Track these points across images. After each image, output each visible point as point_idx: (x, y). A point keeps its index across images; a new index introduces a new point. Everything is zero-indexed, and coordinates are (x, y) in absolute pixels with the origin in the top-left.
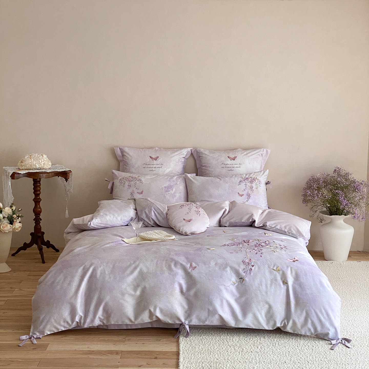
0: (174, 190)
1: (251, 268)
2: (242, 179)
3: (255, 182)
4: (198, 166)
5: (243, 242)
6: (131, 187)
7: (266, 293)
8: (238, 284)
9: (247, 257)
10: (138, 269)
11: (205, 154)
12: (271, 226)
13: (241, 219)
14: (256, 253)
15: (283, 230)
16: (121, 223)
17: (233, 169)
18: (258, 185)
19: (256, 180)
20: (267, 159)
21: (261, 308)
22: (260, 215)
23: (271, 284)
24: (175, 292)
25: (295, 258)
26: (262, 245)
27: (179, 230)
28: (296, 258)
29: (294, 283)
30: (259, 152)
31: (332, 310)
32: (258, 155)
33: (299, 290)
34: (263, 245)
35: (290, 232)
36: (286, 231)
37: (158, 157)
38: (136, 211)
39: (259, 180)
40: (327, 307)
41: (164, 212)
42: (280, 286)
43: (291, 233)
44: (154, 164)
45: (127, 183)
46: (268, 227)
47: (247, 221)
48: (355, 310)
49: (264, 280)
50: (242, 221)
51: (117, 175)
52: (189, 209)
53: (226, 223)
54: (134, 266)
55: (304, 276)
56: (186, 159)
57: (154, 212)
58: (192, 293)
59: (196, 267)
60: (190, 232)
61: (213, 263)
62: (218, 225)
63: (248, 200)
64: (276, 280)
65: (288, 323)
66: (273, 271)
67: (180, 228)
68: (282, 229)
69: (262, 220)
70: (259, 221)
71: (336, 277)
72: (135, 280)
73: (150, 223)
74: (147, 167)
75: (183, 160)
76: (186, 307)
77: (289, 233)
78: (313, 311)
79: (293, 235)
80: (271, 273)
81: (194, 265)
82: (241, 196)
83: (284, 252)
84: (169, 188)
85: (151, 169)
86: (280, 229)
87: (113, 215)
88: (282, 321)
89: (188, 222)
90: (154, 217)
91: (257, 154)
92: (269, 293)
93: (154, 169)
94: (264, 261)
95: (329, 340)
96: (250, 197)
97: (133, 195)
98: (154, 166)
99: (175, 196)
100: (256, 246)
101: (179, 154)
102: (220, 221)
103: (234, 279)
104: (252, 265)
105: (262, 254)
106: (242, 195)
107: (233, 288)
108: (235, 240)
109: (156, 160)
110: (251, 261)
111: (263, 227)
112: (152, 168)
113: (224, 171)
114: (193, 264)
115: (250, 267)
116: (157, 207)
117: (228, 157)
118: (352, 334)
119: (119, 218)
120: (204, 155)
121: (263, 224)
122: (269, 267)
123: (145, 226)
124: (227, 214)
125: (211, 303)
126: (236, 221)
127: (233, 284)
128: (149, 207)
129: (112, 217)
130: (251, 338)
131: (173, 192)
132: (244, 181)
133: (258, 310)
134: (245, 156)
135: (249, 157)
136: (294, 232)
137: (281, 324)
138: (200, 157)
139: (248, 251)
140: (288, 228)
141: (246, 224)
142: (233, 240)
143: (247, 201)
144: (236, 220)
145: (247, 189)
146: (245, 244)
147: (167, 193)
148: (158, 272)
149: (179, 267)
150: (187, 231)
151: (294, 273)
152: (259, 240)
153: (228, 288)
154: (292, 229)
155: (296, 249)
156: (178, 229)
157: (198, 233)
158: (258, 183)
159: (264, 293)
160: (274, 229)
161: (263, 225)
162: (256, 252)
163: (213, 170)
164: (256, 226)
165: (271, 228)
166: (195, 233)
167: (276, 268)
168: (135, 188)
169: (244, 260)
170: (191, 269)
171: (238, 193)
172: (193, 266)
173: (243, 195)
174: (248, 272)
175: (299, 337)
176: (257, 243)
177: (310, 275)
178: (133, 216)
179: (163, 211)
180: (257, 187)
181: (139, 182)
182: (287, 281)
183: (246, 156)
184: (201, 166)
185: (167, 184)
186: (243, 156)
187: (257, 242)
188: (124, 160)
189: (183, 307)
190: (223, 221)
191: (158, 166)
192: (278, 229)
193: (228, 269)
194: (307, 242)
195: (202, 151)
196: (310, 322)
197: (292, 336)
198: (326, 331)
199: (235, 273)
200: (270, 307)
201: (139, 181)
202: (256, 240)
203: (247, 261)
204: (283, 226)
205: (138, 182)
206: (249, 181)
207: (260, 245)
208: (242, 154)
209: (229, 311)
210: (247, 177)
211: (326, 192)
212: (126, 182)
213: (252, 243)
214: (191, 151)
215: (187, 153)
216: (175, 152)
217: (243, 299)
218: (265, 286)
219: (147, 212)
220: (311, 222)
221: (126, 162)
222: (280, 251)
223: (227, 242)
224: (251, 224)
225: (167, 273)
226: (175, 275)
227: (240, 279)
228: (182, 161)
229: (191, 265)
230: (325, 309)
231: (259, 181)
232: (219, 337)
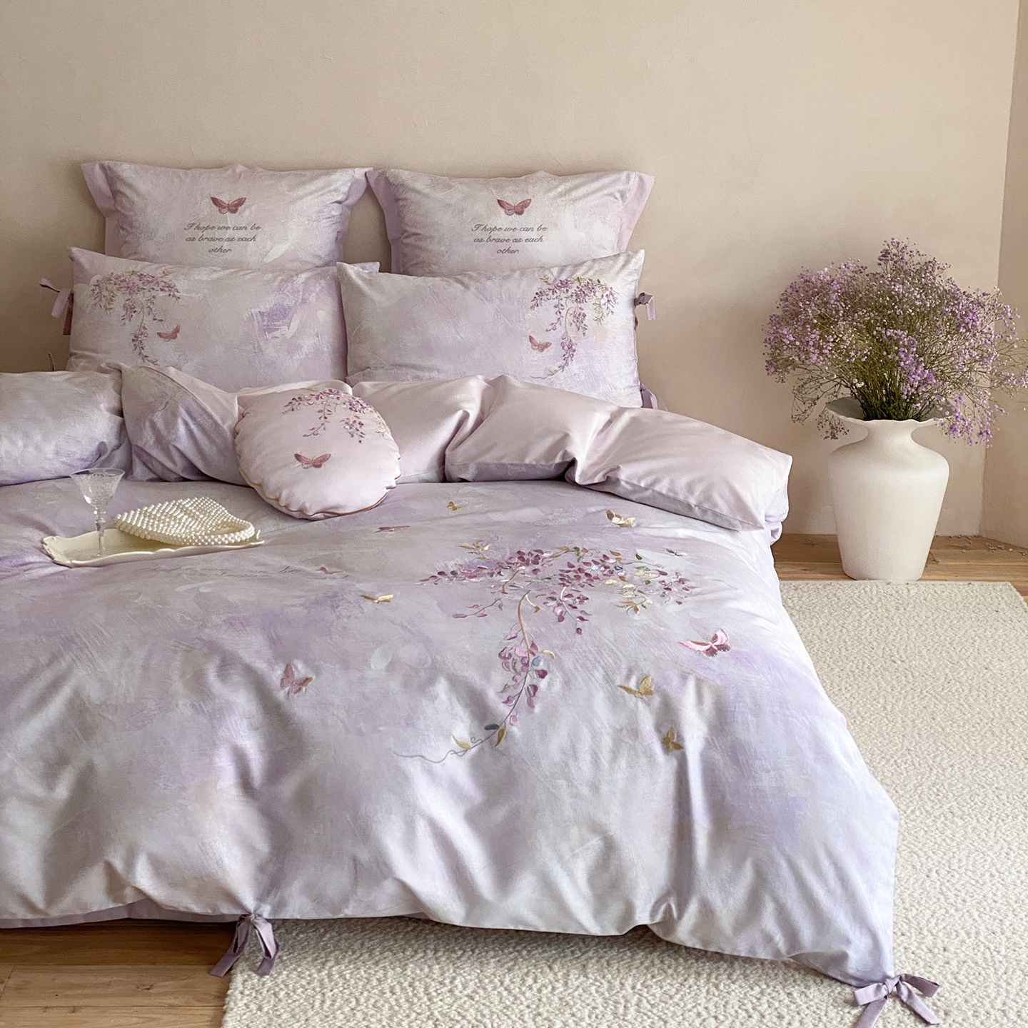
0: (295, 324)
1: (535, 682)
2: (545, 287)
3: (595, 298)
4: (392, 234)
5: (517, 560)
6: (134, 315)
7: (595, 787)
8: (482, 749)
9: (520, 635)
10: (66, 692)
11: (414, 190)
12: (635, 482)
13: (524, 452)
14: (561, 618)
15: (681, 497)
16: (58, 465)
17: (514, 246)
18: (605, 307)
19: (597, 288)
20: (641, 209)
21: (572, 850)
22: (598, 434)
23: (614, 752)
24: (218, 788)
25: (716, 637)
26: (588, 571)
27: (277, 500)
28: (720, 634)
29: (709, 745)
30: (614, 182)
31: (864, 861)
32: (611, 194)
33: (728, 774)
34: (593, 574)
35: (706, 506)
36: (693, 501)
37: (241, 202)
38: (119, 419)
39: (607, 289)
40: (841, 849)
41: (225, 427)
42: (651, 757)
43: (710, 513)
44: (228, 228)
45: (120, 299)
46: (623, 487)
47: (543, 463)
48: (950, 816)
49: (585, 734)
50: (527, 461)
51: (87, 266)
52: (321, 414)
53: (466, 466)
54: (48, 676)
55: (750, 717)
56: (349, 210)
57: (186, 424)
58: (288, 787)
59: (307, 680)
60: (319, 508)
61: (377, 663)
62: (433, 475)
63: (567, 364)
64: (635, 733)
65: (681, 913)
66: (623, 696)
67: (279, 489)
68: (676, 493)
69: (603, 458)
70: (590, 462)
71: (880, 652)
72: (50, 734)
73: (170, 465)
74: (201, 239)
75: (334, 213)
76: (263, 847)
77: (705, 511)
78: (784, 864)
79: (718, 521)
80: (615, 702)
81: (301, 669)
82: (542, 350)
83: (672, 608)
84: (279, 315)
85: (217, 245)
86: (671, 494)
87: (26, 436)
88: (656, 902)
89: (314, 468)
90: (183, 442)
91: (605, 192)
92: (604, 789)
93: (226, 245)
94: (591, 652)
95: (845, 981)
96: (574, 351)
97: (141, 342)
98: (228, 234)
99: (299, 347)
100: (564, 580)
101: (323, 188)
102: (442, 459)
103: (463, 728)
104: (537, 671)
105: (582, 619)
106: (543, 347)
107: (459, 770)
108: (486, 548)
109: (234, 211)
110: (537, 655)
111: (606, 487)
112: (221, 239)
113: (483, 253)
114: (296, 668)
115: (531, 678)
116: (200, 406)
117: (500, 204)
118: (940, 945)
119: (49, 449)
120: (411, 196)
121: (604, 476)
122: (608, 679)
123: (153, 476)
124: (472, 431)
125: (363, 832)
126: (504, 461)
127: (458, 749)
128: (167, 403)
129: (20, 443)
130: (527, 974)
131: (289, 335)
132: (554, 292)
133: (561, 858)
134: (559, 201)
135: (575, 200)
136: (723, 508)
137: (652, 915)
138: (397, 200)
139: (529, 603)
140: (698, 490)
141: (539, 474)
142: (478, 547)
143: (563, 367)
144: (502, 458)
145: (563, 323)
146: (524, 568)
147: (268, 336)
148: (151, 704)
149: (237, 678)
150: (307, 505)
151: (708, 700)
152: (581, 549)
153: (437, 768)
154: (717, 497)
155: (724, 589)
156: (272, 497)
157: (348, 512)
158: (606, 299)
159: (585, 790)
160: (648, 493)
161: (603, 480)
162: (559, 611)
163: (443, 248)
164: (577, 480)
165: (634, 492)
166: (340, 512)
167: (638, 684)
168: (150, 318)
169: (509, 647)
170: (287, 689)
171: (531, 338)
172: (296, 673)
173: (547, 345)
174: (524, 697)
175: (725, 966)
176: (571, 566)
177: (777, 709)
178: (105, 440)
179: (219, 421)
180: (600, 315)
181: (167, 293)
182: (680, 737)
183: (564, 199)
184: (403, 234)
185: (268, 304)
186: (554, 198)
187: (571, 558)
188: (119, 208)
189: (250, 849)
190: (457, 458)
191: (242, 234)
192: (664, 495)
193: (442, 688)
194: (777, 530)
195: (404, 177)
196: (769, 908)
197: (697, 960)
198: (836, 948)
199: (467, 706)
200: (610, 847)
201: (166, 289)
202: (567, 550)
203: (520, 651)
204: (682, 482)
205: (161, 294)
206: (569, 294)
207: (582, 575)
208: (550, 190)
209: (441, 863)
210: (563, 278)
211: (849, 338)
212: (119, 294)
213: (553, 567)
214: (364, 178)
215: (349, 184)
216: (304, 183)
217: (500, 813)
218: (588, 757)
219: (160, 424)
220: (790, 459)
221: (125, 216)
222: (658, 605)
223: (453, 559)
224: (562, 470)
225: (185, 705)
226: (217, 715)
227: (487, 728)
228: (333, 216)
229: (288, 672)
230: (830, 855)
231: (608, 293)
232: (399, 970)
